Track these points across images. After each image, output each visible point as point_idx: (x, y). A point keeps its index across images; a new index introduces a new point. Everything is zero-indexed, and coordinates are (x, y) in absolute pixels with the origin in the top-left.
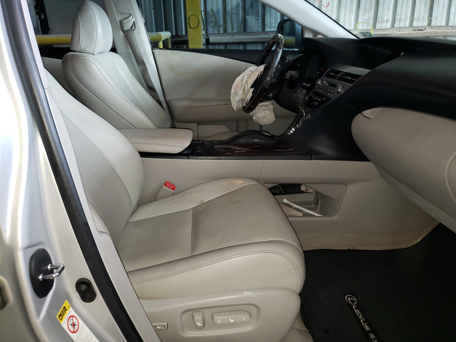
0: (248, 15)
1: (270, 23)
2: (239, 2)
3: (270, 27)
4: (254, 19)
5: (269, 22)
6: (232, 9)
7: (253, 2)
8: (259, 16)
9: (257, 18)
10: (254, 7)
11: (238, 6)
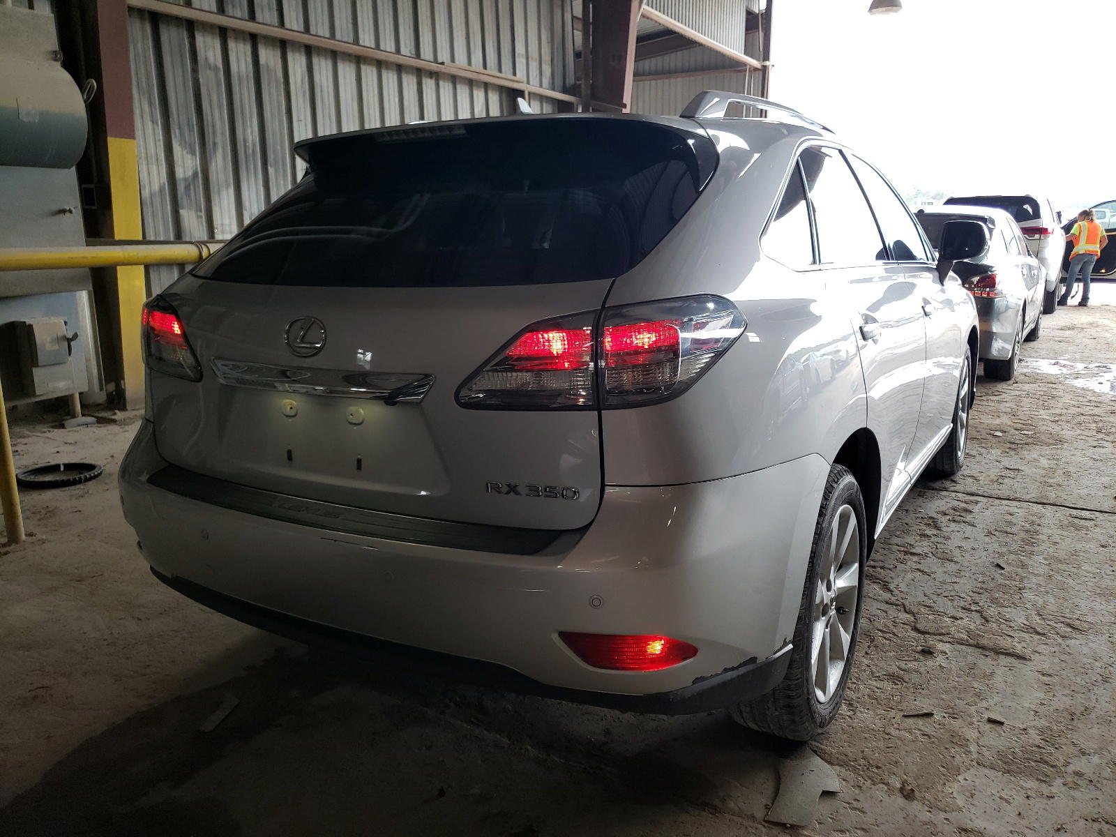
0: (182, 208)
1: (222, 225)
2: (164, 184)
3: (223, 233)
4: (194, 216)
5: (219, 222)
6: (151, 196)
7: (189, 184)
8: (201, 211)
9: (199, 214)
10: (192, 192)
11: (161, 190)
